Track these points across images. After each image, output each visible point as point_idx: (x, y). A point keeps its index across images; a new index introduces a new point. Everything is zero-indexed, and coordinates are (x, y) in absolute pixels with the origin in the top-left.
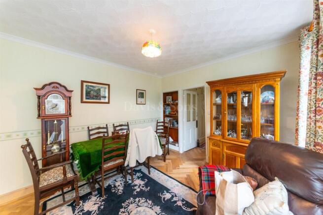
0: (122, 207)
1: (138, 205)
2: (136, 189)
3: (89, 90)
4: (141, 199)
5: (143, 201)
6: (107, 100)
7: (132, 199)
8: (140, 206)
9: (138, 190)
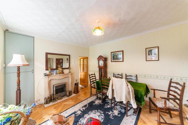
0: (97, 110)
1: (99, 116)
2: (109, 112)
3: (114, 56)
4: (104, 116)
5: (102, 117)
6: (122, 60)
7: (103, 112)
8: (99, 117)
9: (109, 113)
